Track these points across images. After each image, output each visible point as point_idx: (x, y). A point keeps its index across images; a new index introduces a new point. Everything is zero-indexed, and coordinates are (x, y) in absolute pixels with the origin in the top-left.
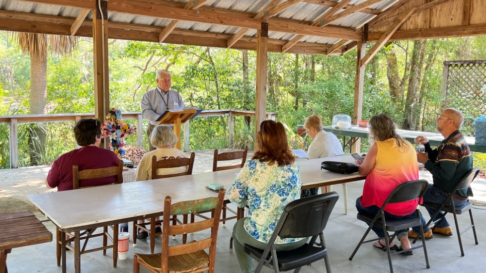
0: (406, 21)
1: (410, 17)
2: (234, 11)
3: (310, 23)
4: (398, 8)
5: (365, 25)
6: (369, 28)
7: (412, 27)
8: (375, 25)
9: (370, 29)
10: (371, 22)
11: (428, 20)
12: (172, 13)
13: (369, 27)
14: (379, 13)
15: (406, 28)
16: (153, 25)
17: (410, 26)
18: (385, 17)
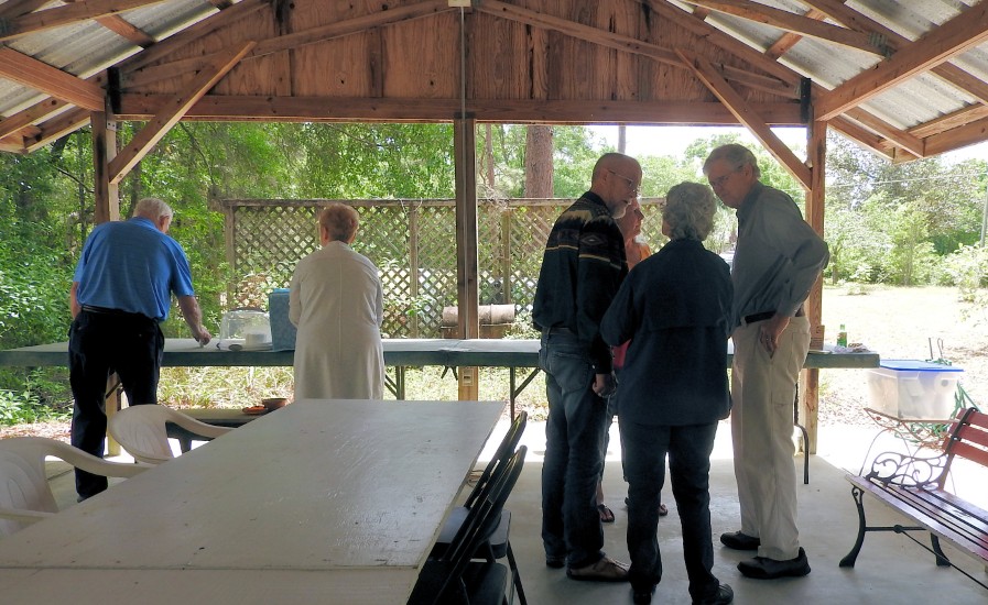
0: (228, 73)
1: (239, 63)
4: (203, 37)
5: (110, 70)
6: (121, 79)
7: (244, 89)
8: (139, 72)
9: (124, 83)
10: (125, 64)
11: (288, 75)
13: (121, 74)
14: (149, 45)
15: (230, 90)
17: (239, 86)
18: (166, 57)
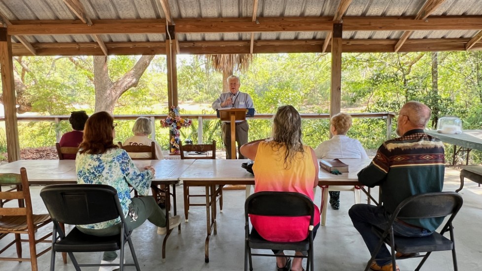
2: (308, 17)
3: (413, 17)
12: (231, 27)
16: (240, 40)
